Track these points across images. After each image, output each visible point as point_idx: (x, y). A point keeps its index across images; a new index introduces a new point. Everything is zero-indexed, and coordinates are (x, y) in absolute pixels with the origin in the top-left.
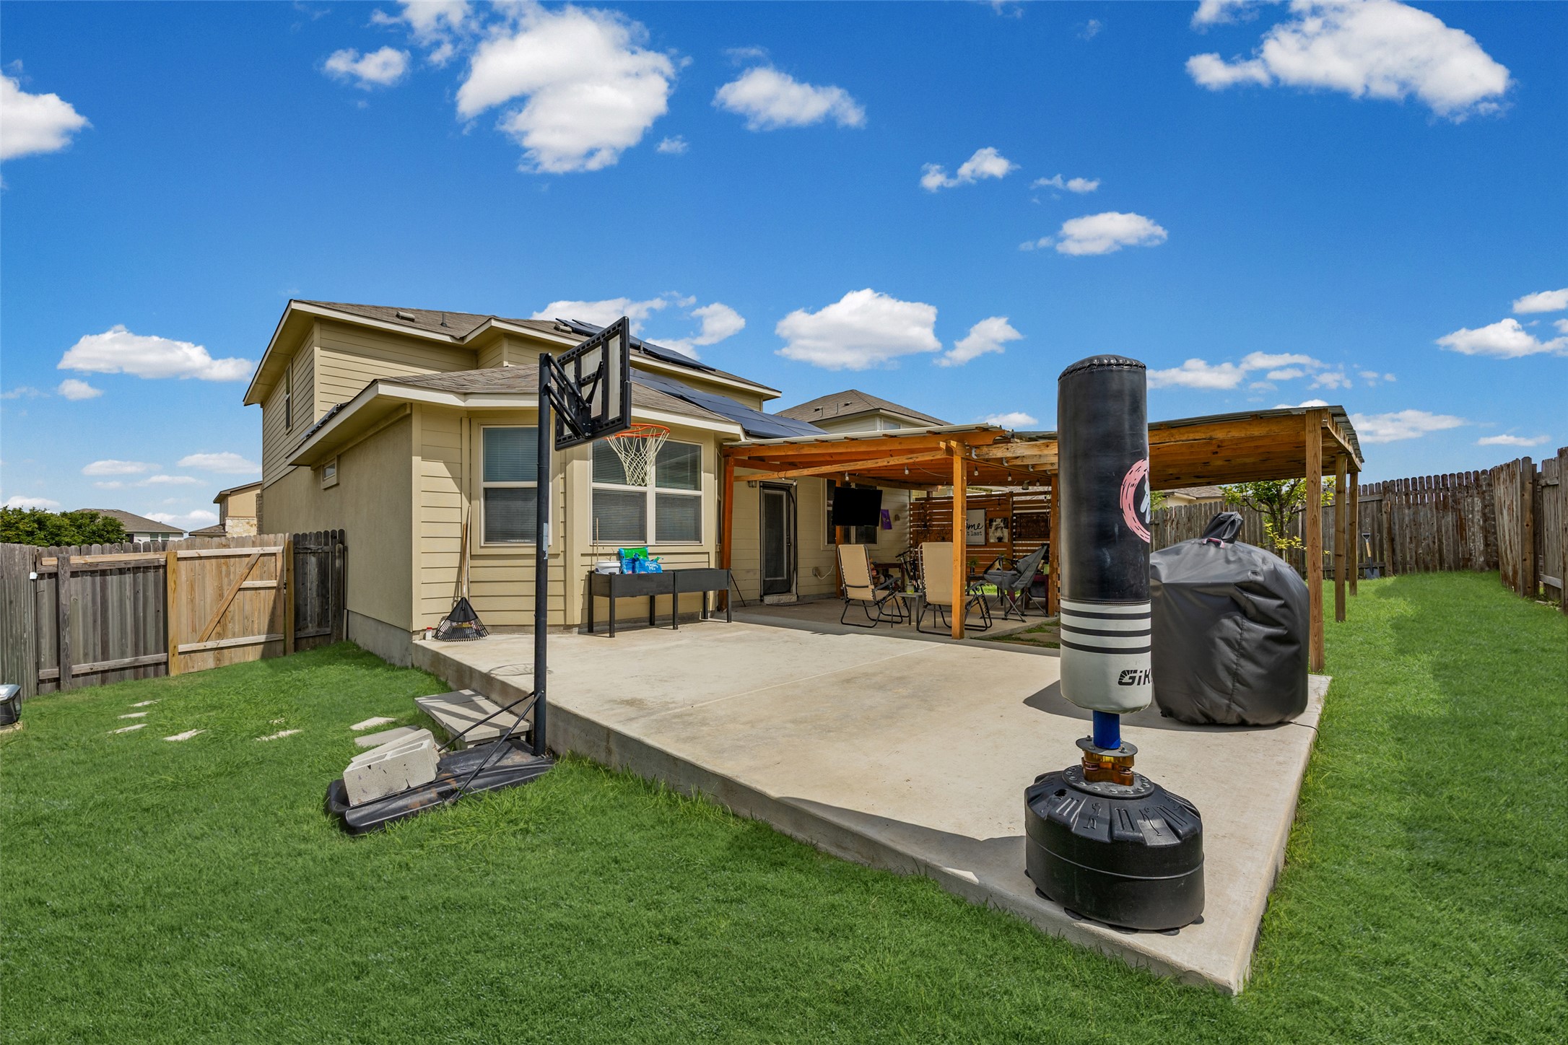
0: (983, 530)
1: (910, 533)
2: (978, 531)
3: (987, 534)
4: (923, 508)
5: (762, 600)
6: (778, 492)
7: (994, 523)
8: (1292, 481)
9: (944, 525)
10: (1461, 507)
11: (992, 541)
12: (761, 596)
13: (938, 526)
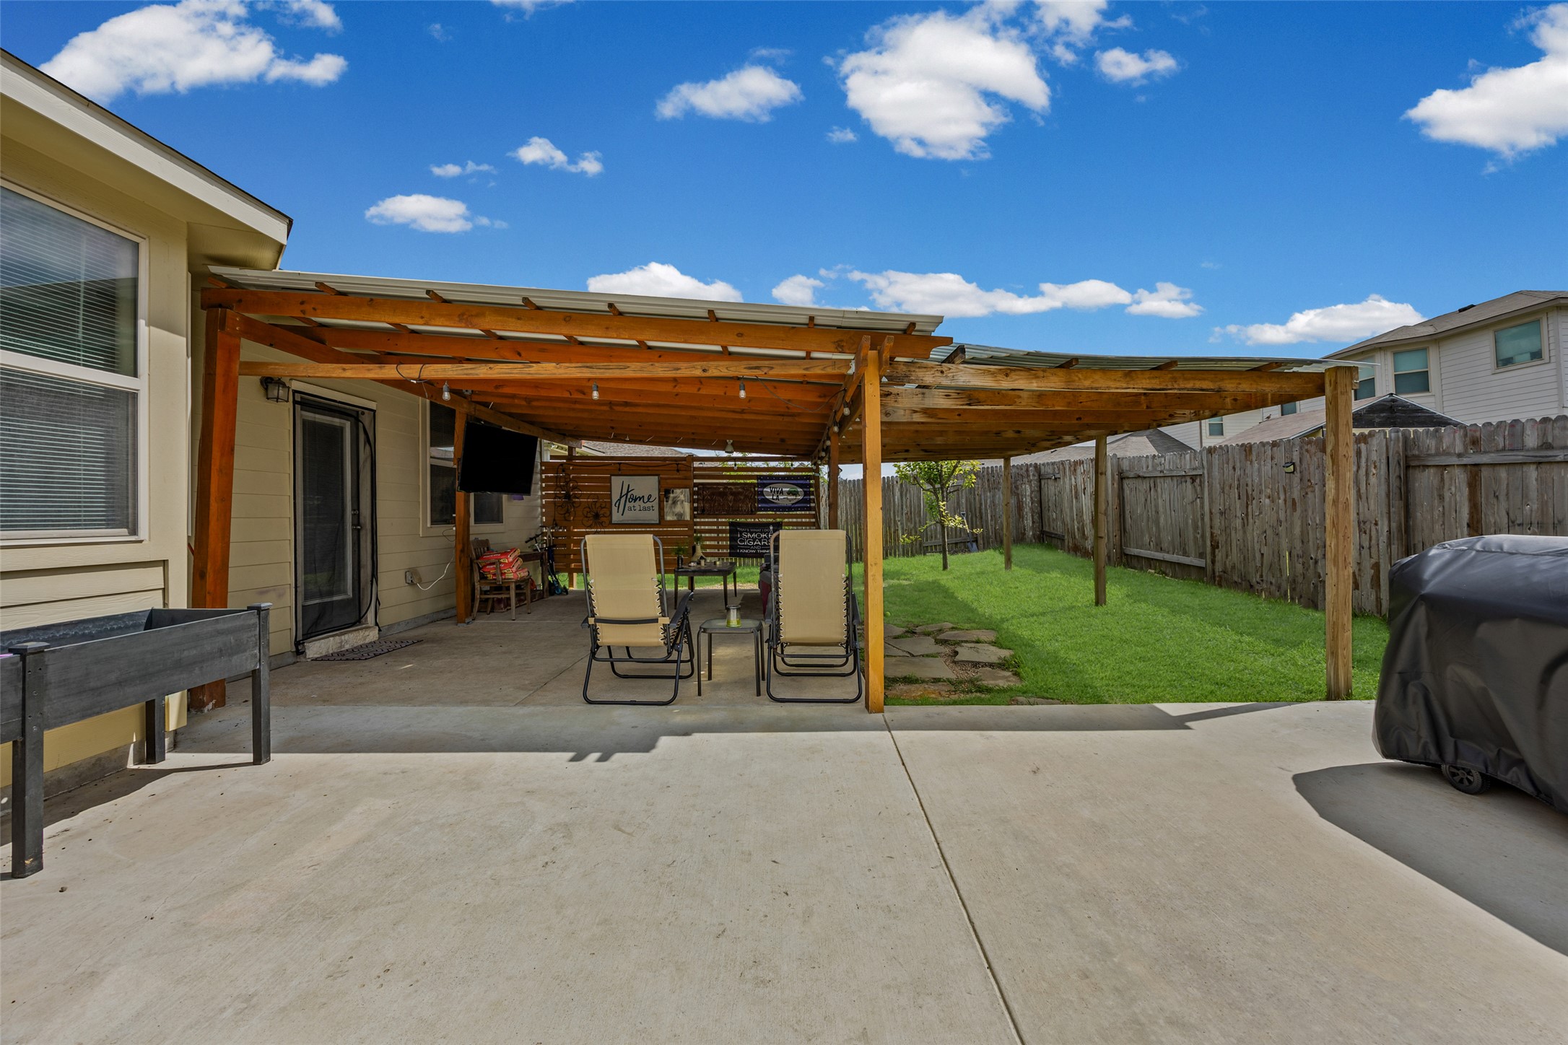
0: (656, 504)
1: (543, 506)
2: (649, 504)
3: (661, 509)
4: (563, 471)
5: (299, 652)
6: (337, 421)
7: (671, 495)
8: (954, 462)
9: (597, 496)
10: (1019, 492)
11: (669, 518)
12: (297, 643)
13: (589, 496)
